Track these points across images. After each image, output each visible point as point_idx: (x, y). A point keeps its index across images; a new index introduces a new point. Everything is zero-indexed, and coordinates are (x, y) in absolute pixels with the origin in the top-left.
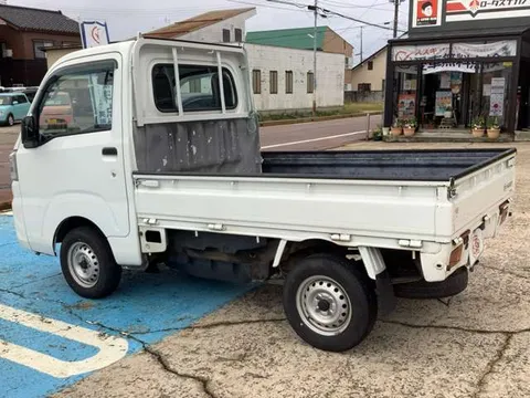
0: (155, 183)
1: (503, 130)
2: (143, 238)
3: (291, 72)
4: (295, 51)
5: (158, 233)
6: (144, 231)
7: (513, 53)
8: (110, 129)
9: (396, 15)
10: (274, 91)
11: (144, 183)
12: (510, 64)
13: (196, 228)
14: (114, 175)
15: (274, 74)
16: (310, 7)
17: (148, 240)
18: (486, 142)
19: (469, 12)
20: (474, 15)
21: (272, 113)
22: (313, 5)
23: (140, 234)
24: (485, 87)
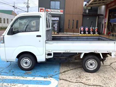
0: (52, 43)
1: (57, 33)
2: (47, 55)
3: (8, 19)
4: (9, 15)
5: (51, 54)
6: (47, 54)
7: (58, 20)
8: (39, 31)
9: (28, 10)
10: (4, 23)
11: (49, 43)
12: (58, 21)
13: (62, 52)
14: (40, 41)
15: (4, 19)
16: (13, 6)
17: (48, 55)
18: (55, 35)
19: (49, 12)
20: (50, 12)
21: (4, 27)
22: (14, 6)
23: (46, 54)
24: (54, 25)
